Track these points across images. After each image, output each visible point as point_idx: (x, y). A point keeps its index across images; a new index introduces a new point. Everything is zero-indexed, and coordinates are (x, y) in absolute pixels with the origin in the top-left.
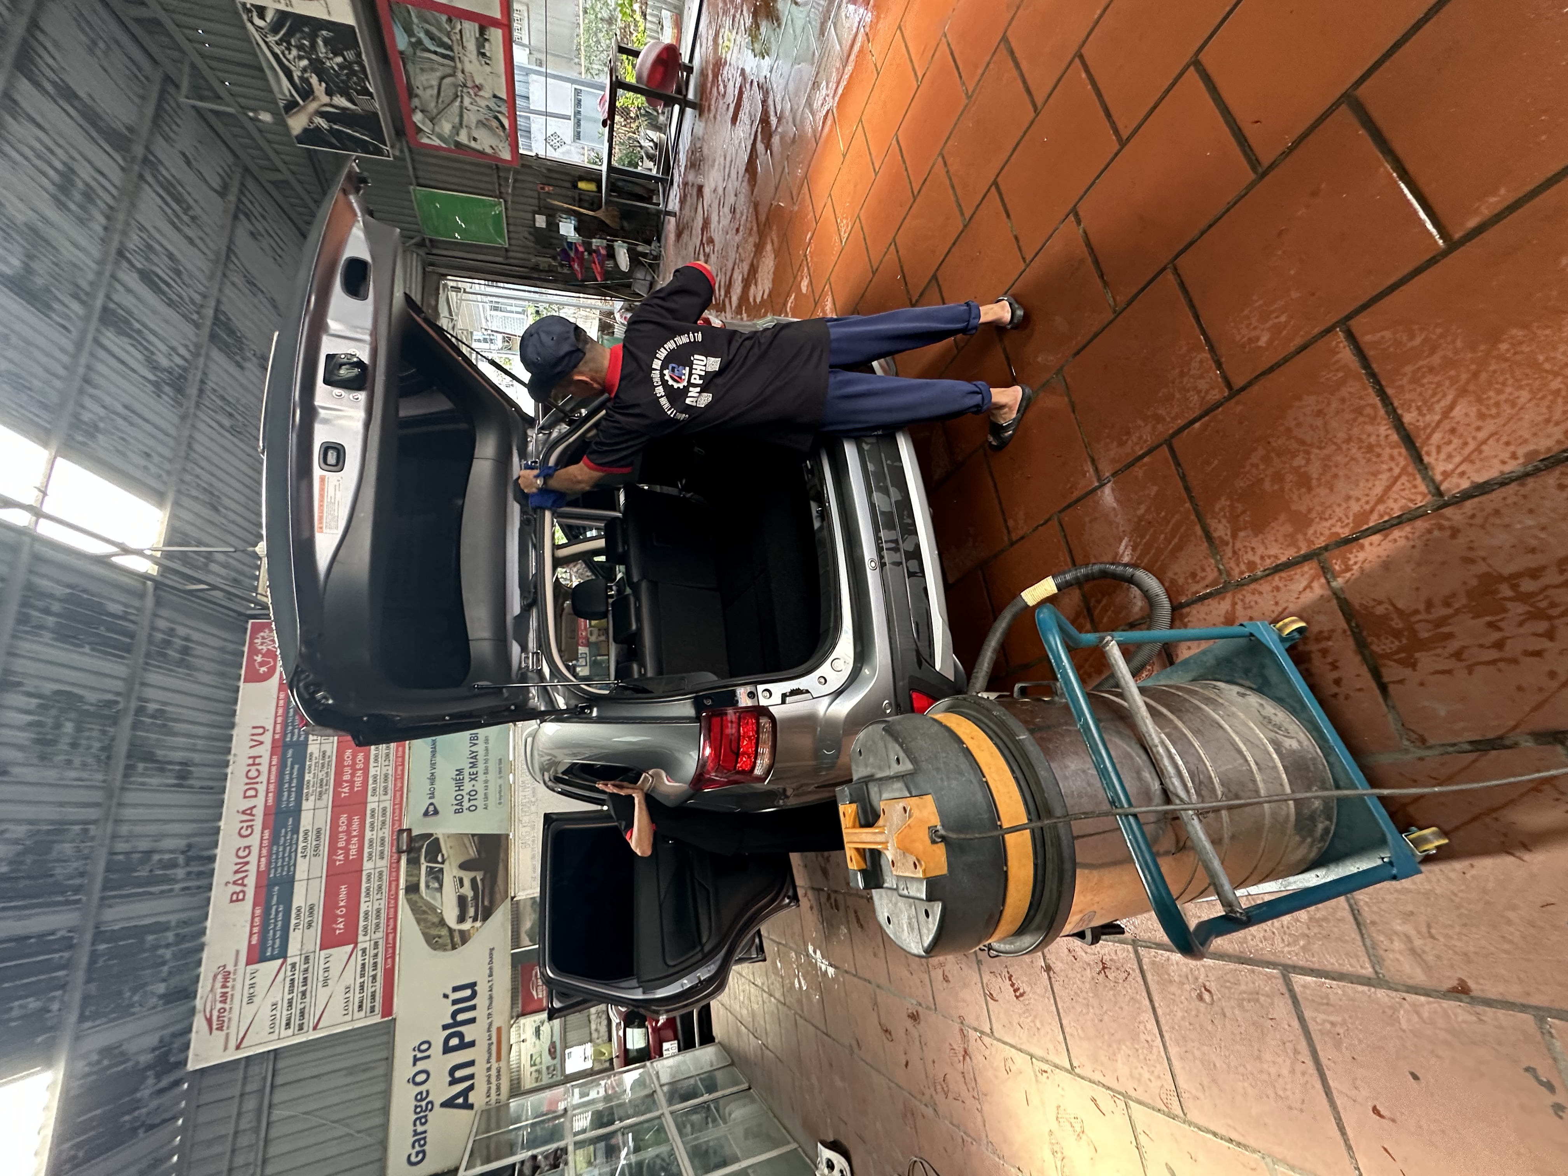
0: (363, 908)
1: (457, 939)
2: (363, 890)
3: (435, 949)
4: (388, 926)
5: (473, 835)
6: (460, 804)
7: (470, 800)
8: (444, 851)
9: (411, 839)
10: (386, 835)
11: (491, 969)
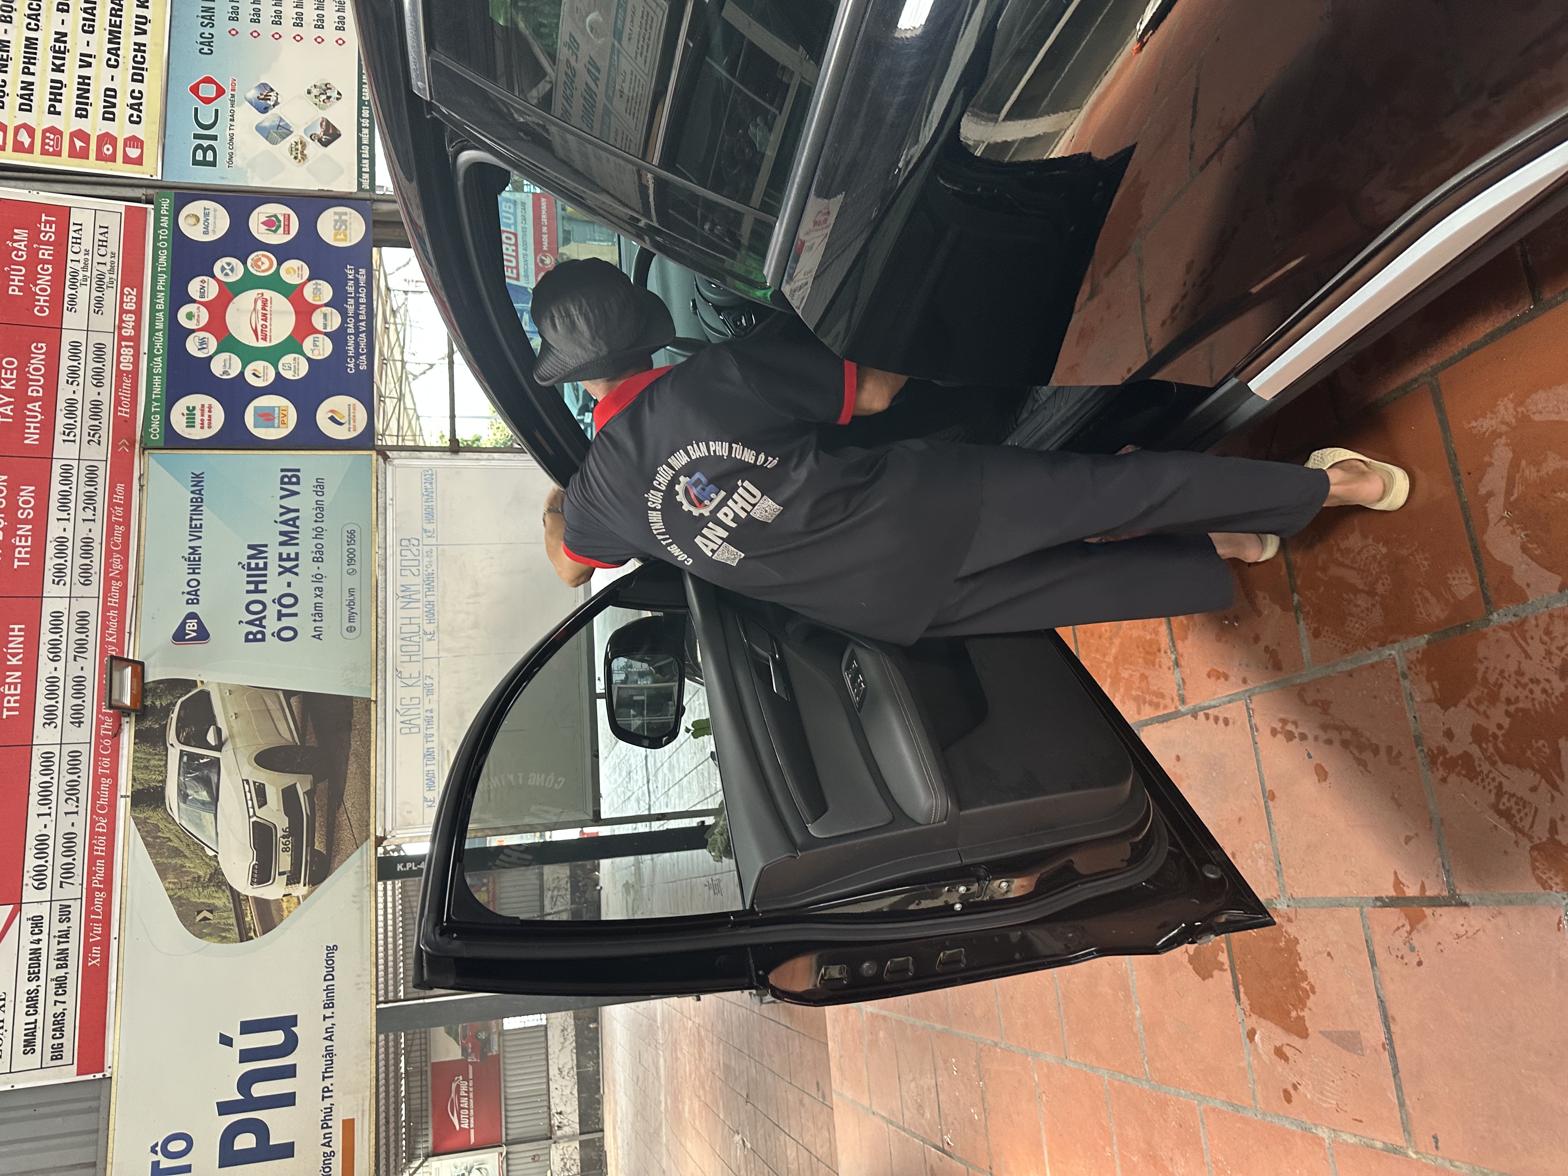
0: (34, 827)
1: (251, 916)
2: (34, 789)
3: (200, 936)
4: (91, 873)
5: (288, 694)
6: (259, 622)
7: (280, 616)
8: (221, 722)
9: (142, 689)
10: (88, 673)
11: (329, 990)
